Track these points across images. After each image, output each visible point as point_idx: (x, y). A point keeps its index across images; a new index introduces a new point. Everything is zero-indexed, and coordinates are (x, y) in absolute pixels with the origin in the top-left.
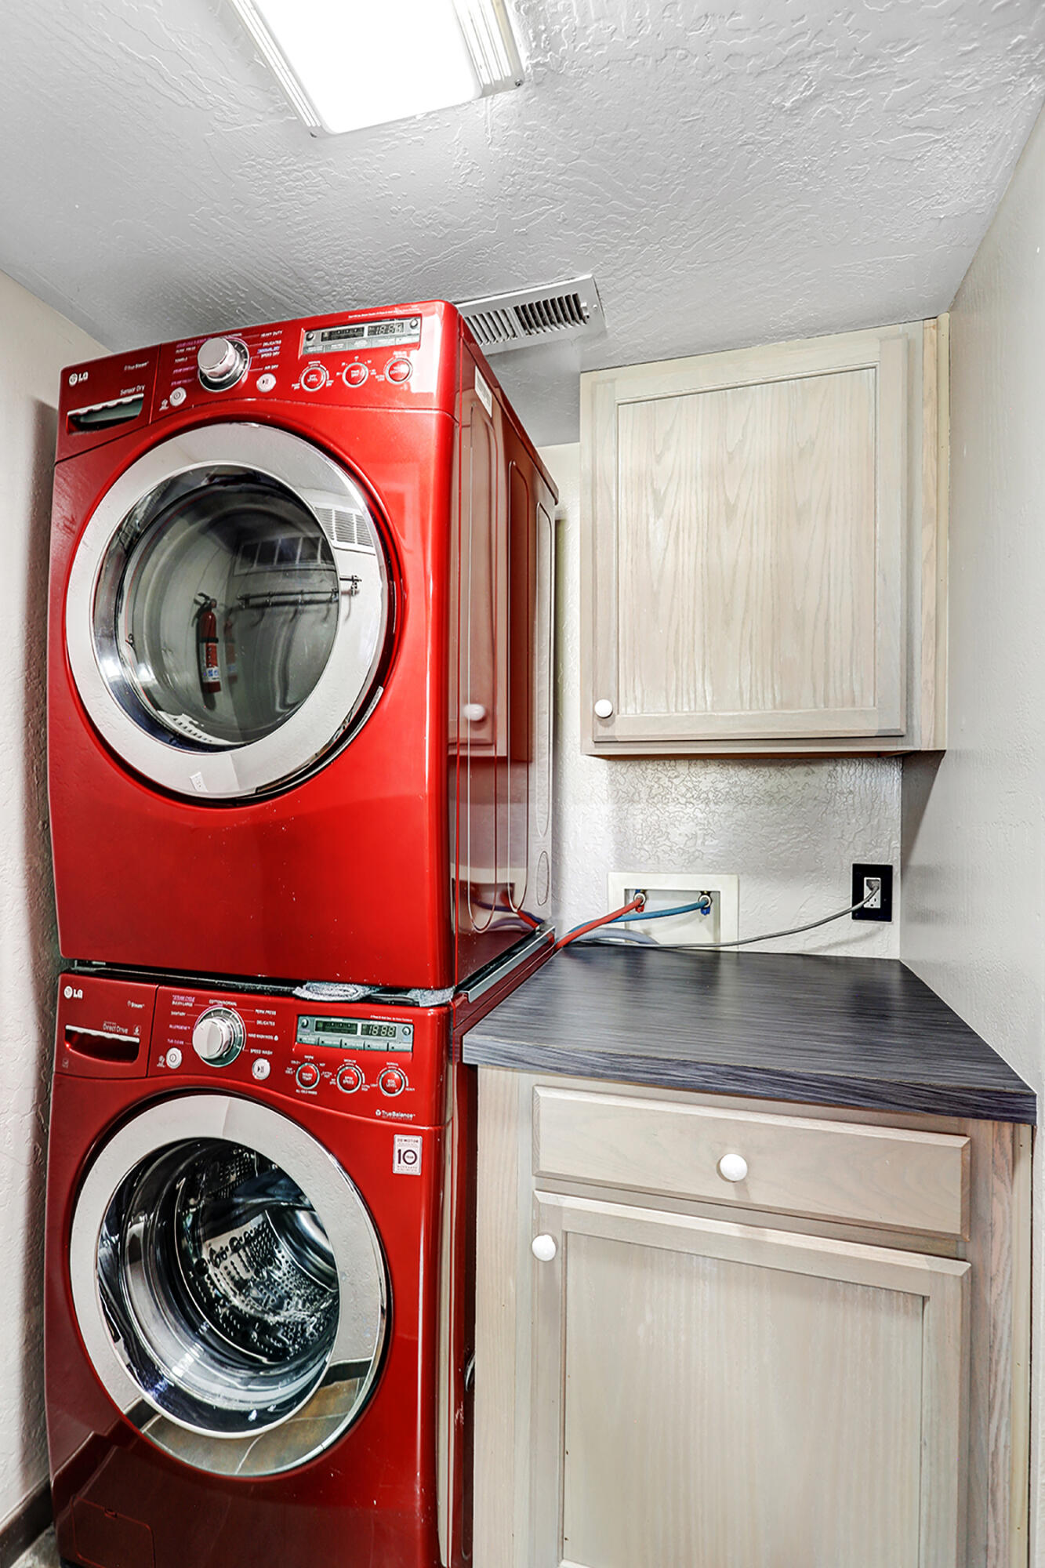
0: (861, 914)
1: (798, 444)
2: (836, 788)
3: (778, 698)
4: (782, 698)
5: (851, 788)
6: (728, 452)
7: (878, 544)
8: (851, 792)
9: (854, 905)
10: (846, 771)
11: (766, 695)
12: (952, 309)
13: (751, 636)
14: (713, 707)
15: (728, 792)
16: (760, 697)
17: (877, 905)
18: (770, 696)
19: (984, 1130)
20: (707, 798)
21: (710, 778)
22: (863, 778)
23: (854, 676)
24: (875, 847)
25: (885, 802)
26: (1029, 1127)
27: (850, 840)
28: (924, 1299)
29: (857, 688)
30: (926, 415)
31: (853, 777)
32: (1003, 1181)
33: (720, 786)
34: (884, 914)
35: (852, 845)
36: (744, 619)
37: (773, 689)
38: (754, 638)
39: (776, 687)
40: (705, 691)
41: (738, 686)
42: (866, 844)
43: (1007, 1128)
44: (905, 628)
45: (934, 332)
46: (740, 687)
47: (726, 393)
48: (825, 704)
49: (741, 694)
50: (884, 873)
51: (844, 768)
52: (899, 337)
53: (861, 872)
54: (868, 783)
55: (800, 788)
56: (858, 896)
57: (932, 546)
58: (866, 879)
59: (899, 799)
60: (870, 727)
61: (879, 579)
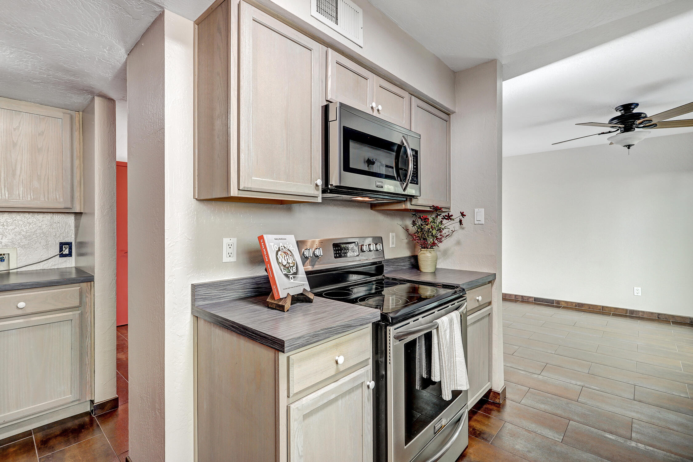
0: (62, 256)
1: (38, 132)
2: (53, 221)
3: (32, 197)
4: (34, 197)
5: (59, 221)
6: (14, 128)
7: (63, 162)
8: (59, 223)
9: (60, 252)
10: (57, 217)
11: (28, 196)
12: (83, 112)
13: (23, 180)
14: (8, 198)
15: (12, 223)
16: (26, 196)
17: (68, 253)
18: (30, 197)
19: (84, 285)
20: (3, 224)
21: (4, 218)
22: (62, 219)
23: (57, 193)
24: (67, 237)
25: (70, 225)
26: (93, 282)
27: (59, 236)
28: (71, 320)
29: (58, 196)
30: (76, 134)
31: (59, 219)
32: (89, 294)
33: (9, 221)
34: (70, 255)
35: (59, 237)
36: (20, 175)
37: (30, 194)
38: (24, 180)
39: (32, 194)
40: (5, 193)
41: (18, 193)
42: (64, 237)
43: (89, 283)
44: (71, 183)
45: (78, 115)
46: (19, 193)
47: (13, 112)
48: (48, 199)
49: (19, 196)
50: (70, 244)
51: (56, 216)
52: (69, 114)
53: (62, 245)
54: (64, 220)
55: (41, 222)
56: (61, 250)
57: (79, 165)
58: (64, 246)
59: (74, 224)
60: (62, 206)
61: (64, 171)
